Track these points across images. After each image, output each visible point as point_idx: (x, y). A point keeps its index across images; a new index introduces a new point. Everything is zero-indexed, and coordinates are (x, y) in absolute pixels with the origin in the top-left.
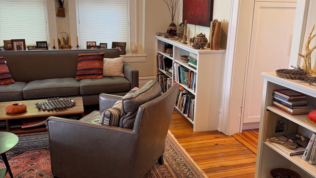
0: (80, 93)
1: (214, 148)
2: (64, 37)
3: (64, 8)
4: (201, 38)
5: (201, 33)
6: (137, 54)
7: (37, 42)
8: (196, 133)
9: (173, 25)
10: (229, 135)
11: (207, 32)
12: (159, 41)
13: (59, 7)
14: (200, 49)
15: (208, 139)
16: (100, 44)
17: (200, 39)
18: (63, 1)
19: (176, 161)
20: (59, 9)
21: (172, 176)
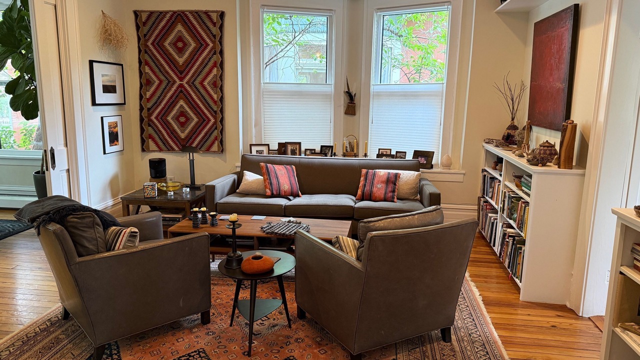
0: (354, 217)
1: (547, 330)
2: (351, 141)
3: (355, 104)
4: (546, 148)
5: (547, 141)
6: (450, 169)
7: (322, 147)
8: (524, 303)
9: (513, 127)
10: (584, 316)
11: (554, 138)
12: (487, 152)
13: (349, 103)
14: (537, 165)
15: (541, 316)
16: (397, 152)
17: (544, 150)
18: (355, 94)
19: (470, 336)
20: (348, 105)
21: (455, 356)
